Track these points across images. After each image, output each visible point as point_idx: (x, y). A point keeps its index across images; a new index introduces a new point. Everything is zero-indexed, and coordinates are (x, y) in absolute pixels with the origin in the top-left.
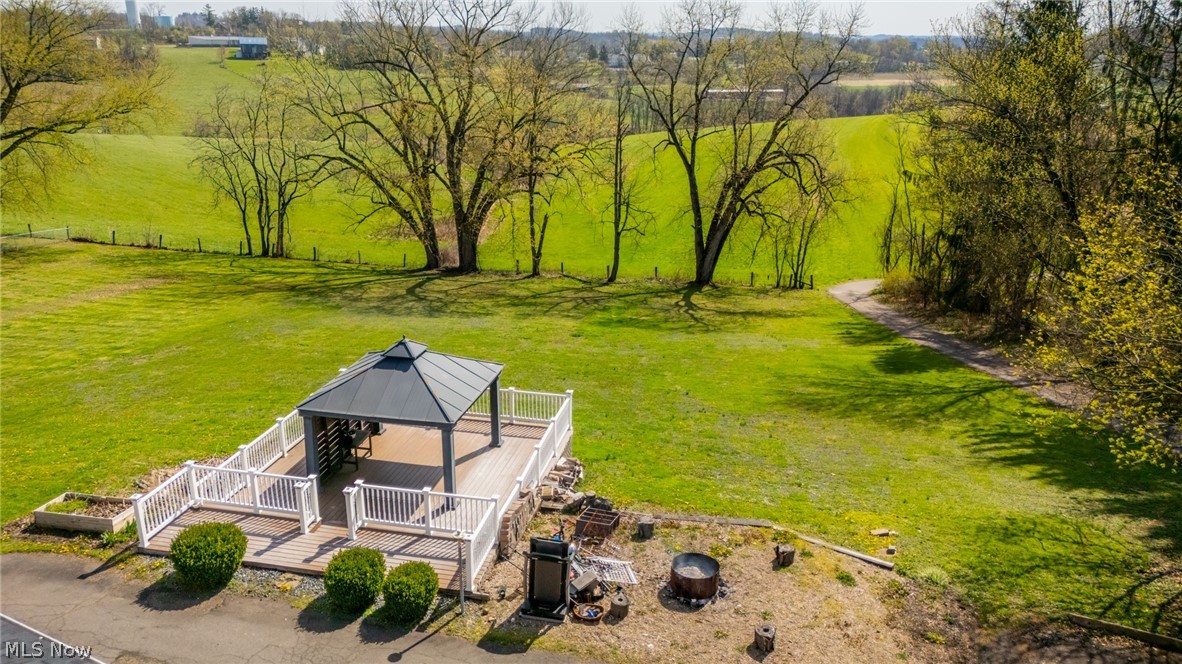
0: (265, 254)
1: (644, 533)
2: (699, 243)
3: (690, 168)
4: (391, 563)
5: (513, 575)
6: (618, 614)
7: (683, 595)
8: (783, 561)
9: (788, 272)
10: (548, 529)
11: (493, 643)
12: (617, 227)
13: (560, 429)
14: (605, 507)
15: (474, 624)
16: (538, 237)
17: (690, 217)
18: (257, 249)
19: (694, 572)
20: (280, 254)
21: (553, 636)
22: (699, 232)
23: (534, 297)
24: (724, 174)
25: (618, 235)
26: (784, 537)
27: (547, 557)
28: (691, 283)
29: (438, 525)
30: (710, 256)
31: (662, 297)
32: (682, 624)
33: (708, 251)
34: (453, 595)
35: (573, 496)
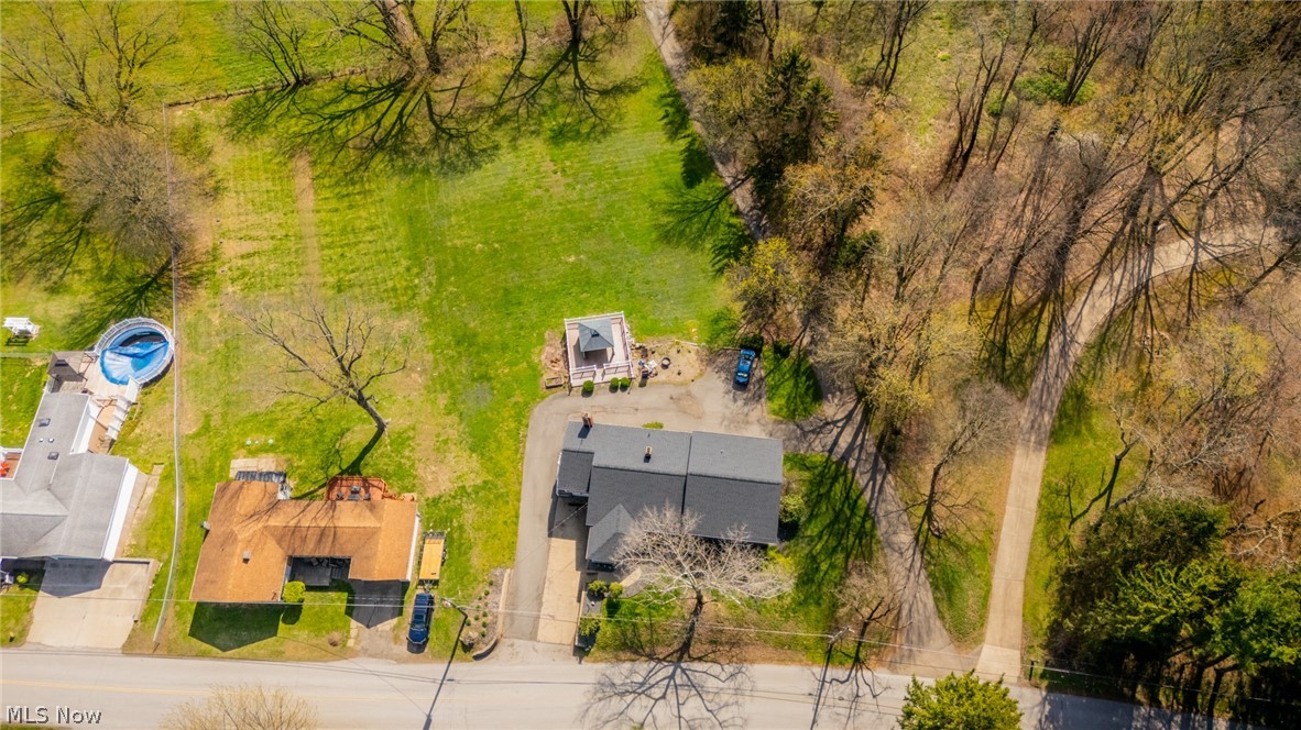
0: (298, 82)
1: (653, 351)
4: (620, 379)
8: (679, 351)
10: (636, 355)
14: (644, 347)
15: (636, 383)
18: (292, 81)
19: (667, 362)
20: (307, 79)
28: (571, 42)
29: (616, 362)
35: (636, 343)
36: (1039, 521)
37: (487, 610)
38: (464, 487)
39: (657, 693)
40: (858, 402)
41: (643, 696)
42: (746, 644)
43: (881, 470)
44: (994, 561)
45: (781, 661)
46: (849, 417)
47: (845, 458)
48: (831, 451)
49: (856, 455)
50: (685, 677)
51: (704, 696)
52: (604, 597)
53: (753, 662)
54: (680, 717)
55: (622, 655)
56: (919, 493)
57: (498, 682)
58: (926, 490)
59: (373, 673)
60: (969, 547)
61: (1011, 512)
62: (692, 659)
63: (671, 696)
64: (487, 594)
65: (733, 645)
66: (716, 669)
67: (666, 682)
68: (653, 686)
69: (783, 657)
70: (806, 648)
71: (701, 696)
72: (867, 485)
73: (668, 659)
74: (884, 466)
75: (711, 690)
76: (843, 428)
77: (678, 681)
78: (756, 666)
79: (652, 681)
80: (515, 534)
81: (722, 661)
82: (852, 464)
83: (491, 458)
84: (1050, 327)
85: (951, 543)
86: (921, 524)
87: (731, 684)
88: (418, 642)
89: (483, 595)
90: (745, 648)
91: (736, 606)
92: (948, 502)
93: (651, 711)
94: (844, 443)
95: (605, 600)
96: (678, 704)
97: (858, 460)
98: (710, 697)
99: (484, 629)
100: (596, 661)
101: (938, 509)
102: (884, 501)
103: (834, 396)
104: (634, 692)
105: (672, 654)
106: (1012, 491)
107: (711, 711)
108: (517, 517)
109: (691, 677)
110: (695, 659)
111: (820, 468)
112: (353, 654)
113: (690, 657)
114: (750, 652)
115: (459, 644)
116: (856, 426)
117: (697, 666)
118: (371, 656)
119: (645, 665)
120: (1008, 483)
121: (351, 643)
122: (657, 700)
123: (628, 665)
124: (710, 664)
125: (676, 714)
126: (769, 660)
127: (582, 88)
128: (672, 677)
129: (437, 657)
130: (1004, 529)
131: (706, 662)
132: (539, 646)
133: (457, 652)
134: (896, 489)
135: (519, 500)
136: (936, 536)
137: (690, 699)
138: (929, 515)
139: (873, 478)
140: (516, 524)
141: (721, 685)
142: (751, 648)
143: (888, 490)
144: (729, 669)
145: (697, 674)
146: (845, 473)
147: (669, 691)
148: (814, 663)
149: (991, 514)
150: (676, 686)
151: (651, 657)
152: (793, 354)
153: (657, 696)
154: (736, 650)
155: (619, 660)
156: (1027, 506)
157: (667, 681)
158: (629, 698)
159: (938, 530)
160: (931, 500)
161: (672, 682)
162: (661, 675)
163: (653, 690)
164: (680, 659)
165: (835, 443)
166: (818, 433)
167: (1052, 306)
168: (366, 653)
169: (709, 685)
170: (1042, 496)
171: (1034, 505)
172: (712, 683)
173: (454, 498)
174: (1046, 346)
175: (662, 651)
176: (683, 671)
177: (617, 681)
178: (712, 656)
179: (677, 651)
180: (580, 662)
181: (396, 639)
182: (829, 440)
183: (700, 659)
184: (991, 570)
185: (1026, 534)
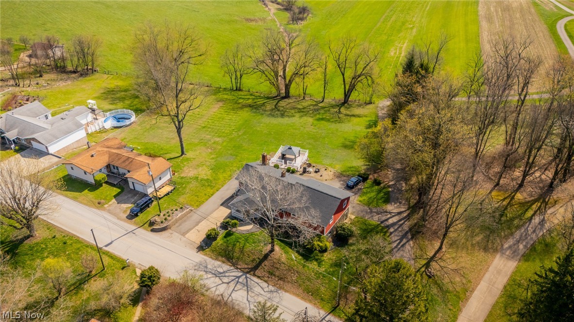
0: (237, 90)
1: (314, 167)
2: (345, 93)
3: (343, 75)
4: (292, 168)
5: (302, 169)
6: (310, 173)
7: (316, 172)
8: (326, 170)
9: (368, 99)
10: (305, 166)
11: (300, 174)
12: (324, 88)
13: (307, 154)
14: (310, 164)
15: (299, 173)
16: (305, 90)
17: (343, 86)
18: (235, 89)
19: (317, 170)
20: (240, 90)
21: (305, 174)
22: (345, 91)
23: (303, 109)
24: (352, 75)
25: (325, 91)
26: (327, 168)
27: (305, 169)
28: (343, 103)
29: (295, 165)
30: (347, 97)
31: (334, 108)
32: (316, 174)
33: (347, 95)
34: (297, 171)
35: (307, 162)
36: (501, 297)
37: (171, 215)
38: (198, 177)
39: (226, 280)
40: (408, 210)
41: (218, 278)
42: (288, 282)
43: (407, 238)
44: (464, 306)
45: (303, 298)
46: (399, 213)
47: (388, 227)
48: (382, 222)
49: (396, 228)
50: (245, 280)
51: (250, 293)
52: (227, 229)
53: (286, 291)
54: (230, 296)
55: (220, 258)
56: (426, 254)
57: (154, 243)
58: (431, 254)
59: (105, 218)
60: (447, 291)
61: (483, 286)
62: (254, 275)
63: (232, 285)
64: (176, 210)
65: (281, 279)
66: (265, 285)
67: (233, 278)
68: (225, 276)
69: (306, 297)
70: (322, 299)
71: (248, 292)
72: (396, 241)
73: (242, 270)
74: (410, 237)
75: (255, 292)
76: (394, 216)
77: (240, 280)
78: (287, 294)
79: (227, 274)
80: (207, 200)
81: (270, 283)
82: (392, 230)
83: (217, 174)
84: (536, 212)
85: (436, 283)
86: (421, 268)
87: (269, 295)
88: (133, 215)
89: (174, 210)
90: (287, 284)
91: (292, 260)
92: (442, 264)
93: (217, 286)
94: (391, 221)
95: (227, 231)
96: (233, 290)
97: (396, 230)
98: (253, 295)
99: (164, 221)
100: (206, 255)
101: (433, 264)
102: (403, 250)
103: (395, 203)
104: (215, 274)
105: (246, 268)
106: (487, 275)
107: (249, 301)
108: (212, 195)
109: (248, 282)
110: (256, 276)
111: (373, 227)
112: (104, 209)
113: (254, 274)
114: (288, 286)
115: (149, 222)
116: (401, 217)
117: (255, 279)
118: (110, 213)
119: (228, 267)
120: (487, 270)
121: (106, 206)
122: (223, 283)
123: (219, 263)
124: (262, 281)
125: (229, 293)
126: (298, 295)
127: (340, 112)
128: (239, 277)
129: (136, 224)
130: (476, 293)
131: (261, 279)
132: (183, 239)
133: (145, 225)
134: (412, 248)
135: (217, 191)
136: (428, 275)
137: (241, 291)
138: (427, 265)
139: (401, 240)
140: (210, 197)
141: (262, 292)
142: (290, 285)
143: (408, 247)
144: (271, 288)
145: (252, 282)
146: (386, 232)
147: (233, 282)
148: (322, 308)
149: (470, 281)
150: (238, 282)
151: (234, 265)
152: (382, 185)
153: (224, 281)
154: (281, 282)
155: (217, 259)
156: (496, 286)
157: (235, 278)
158: (209, 276)
159: (430, 273)
160: (432, 259)
161: (237, 279)
162: (233, 274)
163: (224, 278)
164: (248, 273)
165: (387, 220)
166: (379, 214)
167: (539, 204)
168: (109, 212)
169: (256, 289)
170: (509, 284)
171: (501, 287)
172: (257, 289)
173: (191, 179)
174: (530, 219)
175: (242, 265)
176: (246, 278)
177: (209, 266)
178: (266, 279)
179: (249, 268)
180: (197, 252)
181: (125, 212)
182: (384, 218)
183: (259, 277)
184: (460, 310)
185: (491, 300)
